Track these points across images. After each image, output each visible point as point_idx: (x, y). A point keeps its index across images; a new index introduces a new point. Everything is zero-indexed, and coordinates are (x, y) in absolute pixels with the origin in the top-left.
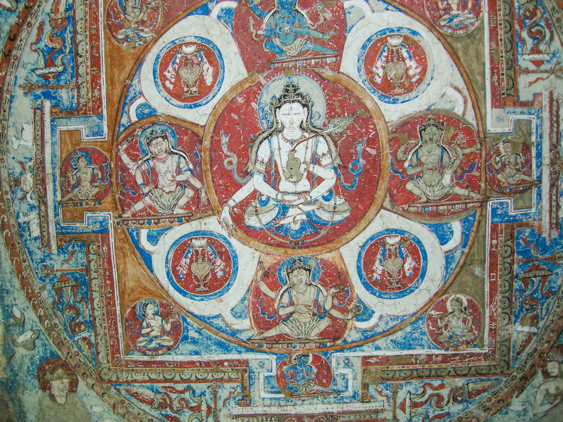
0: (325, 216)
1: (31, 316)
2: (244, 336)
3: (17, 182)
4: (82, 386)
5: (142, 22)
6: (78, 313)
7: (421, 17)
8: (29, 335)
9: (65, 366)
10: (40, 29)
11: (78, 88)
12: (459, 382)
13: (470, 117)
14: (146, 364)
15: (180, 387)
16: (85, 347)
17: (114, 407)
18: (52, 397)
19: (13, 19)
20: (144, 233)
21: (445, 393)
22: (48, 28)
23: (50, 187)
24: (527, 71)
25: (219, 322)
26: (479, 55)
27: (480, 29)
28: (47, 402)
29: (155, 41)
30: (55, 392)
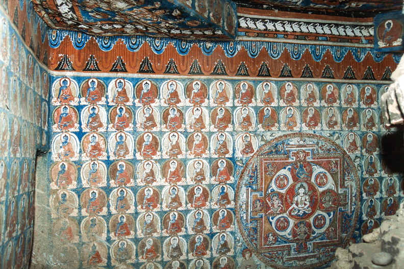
0: (307, 212)
1: (241, 238)
2: (290, 239)
3: (241, 207)
4: (253, 254)
5: (272, 171)
6: (254, 237)
7: (327, 170)
8: (241, 243)
9: (249, 250)
10: (249, 171)
11: (257, 185)
12: (332, 247)
13: (335, 190)
14: (268, 248)
15: (275, 253)
16: (254, 245)
17: (260, 259)
18: (245, 258)
19: (242, 169)
20: (271, 217)
21: (329, 250)
22: (251, 171)
23: (249, 208)
24: (346, 180)
25: (285, 237)
26: (338, 177)
27: (338, 172)
28: (244, 260)
29: (275, 175)
30: (246, 257)
